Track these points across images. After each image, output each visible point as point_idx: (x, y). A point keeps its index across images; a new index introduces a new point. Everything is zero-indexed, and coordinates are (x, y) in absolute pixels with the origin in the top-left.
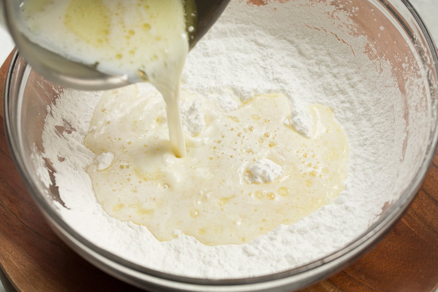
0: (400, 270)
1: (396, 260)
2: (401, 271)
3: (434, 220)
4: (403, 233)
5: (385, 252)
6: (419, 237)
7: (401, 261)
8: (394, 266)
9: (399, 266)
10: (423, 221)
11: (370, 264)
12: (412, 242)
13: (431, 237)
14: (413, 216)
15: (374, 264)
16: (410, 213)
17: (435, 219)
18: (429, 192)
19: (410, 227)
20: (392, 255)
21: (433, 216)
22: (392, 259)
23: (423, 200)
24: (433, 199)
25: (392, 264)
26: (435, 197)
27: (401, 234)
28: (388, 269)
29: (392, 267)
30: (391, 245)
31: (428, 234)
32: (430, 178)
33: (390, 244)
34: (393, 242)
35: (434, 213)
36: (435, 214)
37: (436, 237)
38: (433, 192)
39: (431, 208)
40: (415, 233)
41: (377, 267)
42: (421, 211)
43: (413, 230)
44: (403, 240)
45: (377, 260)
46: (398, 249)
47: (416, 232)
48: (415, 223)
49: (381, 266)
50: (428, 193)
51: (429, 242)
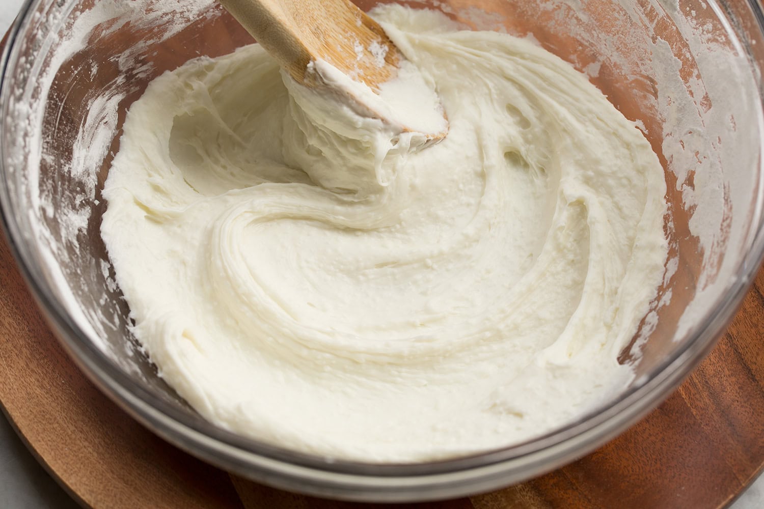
0: (649, 478)
1: (648, 459)
2: (649, 480)
3: (736, 403)
4: (674, 414)
5: (633, 441)
6: (700, 426)
7: (656, 463)
8: (641, 468)
9: (649, 471)
10: (715, 401)
11: (599, 455)
12: (686, 433)
13: (720, 432)
14: (701, 388)
15: (608, 457)
16: (697, 381)
17: (738, 401)
18: (741, 351)
19: (689, 405)
20: (643, 449)
21: (736, 396)
22: (641, 456)
23: (726, 363)
24: (745, 365)
25: (639, 465)
26: (749, 363)
27: (671, 415)
28: (629, 471)
29: (638, 470)
30: (647, 430)
31: (717, 426)
32: (752, 327)
33: (646, 428)
34: (653, 425)
35: (738, 391)
36: (741, 394)
37: (729, 435)
38: (749, 353)
39: (736, 380)
40: (696, 419)
41: (610, 463)
42: (717, 382)
43: (694, 413)
44: (671, 427)
45: (614, 452)
46: (658, 441)
47: (698, 417)
48: (700, 401)
49: (618, 464)
50: (739, 353)
51: (715, 440)
